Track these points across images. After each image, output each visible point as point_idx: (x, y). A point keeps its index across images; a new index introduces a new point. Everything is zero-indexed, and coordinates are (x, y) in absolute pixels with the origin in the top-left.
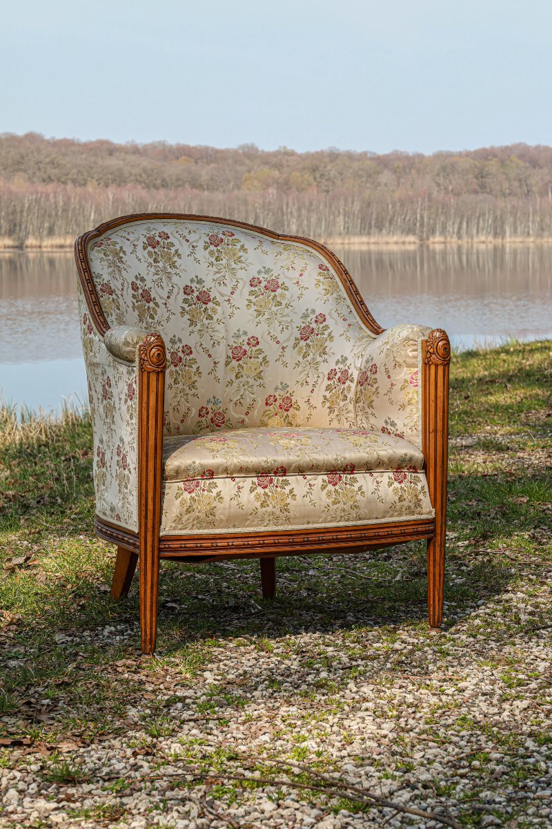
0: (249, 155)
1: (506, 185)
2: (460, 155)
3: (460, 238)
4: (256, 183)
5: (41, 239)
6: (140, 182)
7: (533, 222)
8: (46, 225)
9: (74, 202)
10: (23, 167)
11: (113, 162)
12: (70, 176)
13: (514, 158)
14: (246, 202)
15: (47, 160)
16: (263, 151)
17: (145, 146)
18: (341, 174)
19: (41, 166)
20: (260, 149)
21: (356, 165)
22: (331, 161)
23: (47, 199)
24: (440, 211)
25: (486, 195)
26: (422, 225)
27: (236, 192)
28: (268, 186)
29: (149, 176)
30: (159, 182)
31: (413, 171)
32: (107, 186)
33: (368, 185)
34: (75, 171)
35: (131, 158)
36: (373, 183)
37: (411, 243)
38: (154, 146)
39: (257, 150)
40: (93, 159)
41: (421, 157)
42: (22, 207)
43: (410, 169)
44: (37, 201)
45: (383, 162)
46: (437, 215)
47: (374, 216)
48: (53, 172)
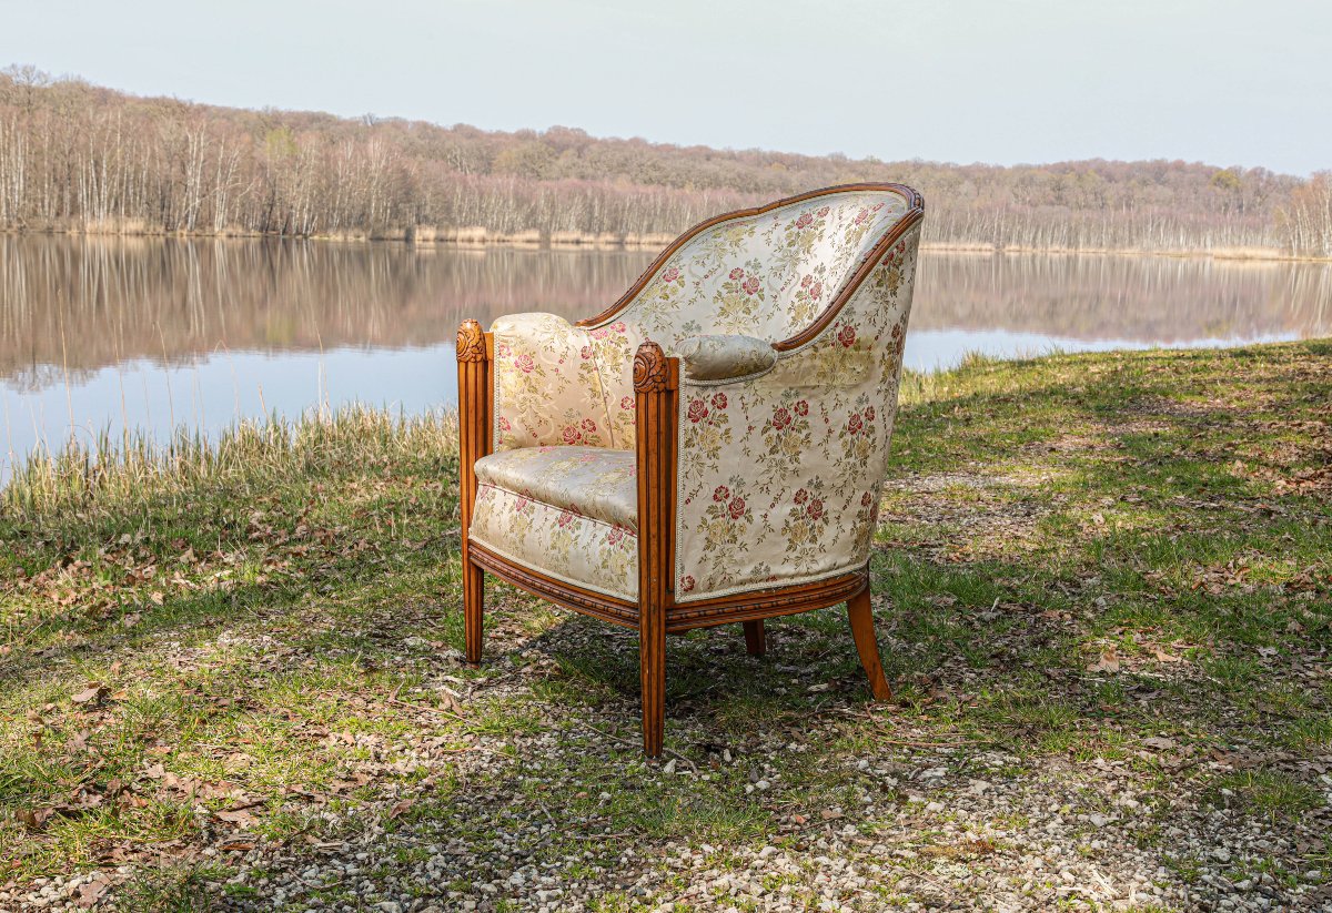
1: (1081, 198)
2: (1039, 167)
3: (1034, 246)
5: (640, 236)
6: (734, 186)
7: (1107, 233)
8: (645, 223)
9: (672, 203)
10: (627, 169)
11: (710, 167)
12: (669, 179)
13: (1091, 172)
15: (649, 163)
16: (851, 160)
17: (741, 152)
18: (924, 183)
19: (644, 168)
20: (848, 158)
21: (938, 175)
22: (915, 171)
23: (647, 199)
24: (1017, 221)
25: (1062, 207)
26: (999, 233)
29: (743, 180)
30: (752, 186)
31: (993, 183)
32: (703, 189)
33: (949, 194)
34: (674, 174)
35: (727, 163)
36: (953, 193)
37: (987, 250)
38: (749, 153)
39: (845, 159)
40: (691, 163)
41: (1001, 169)
42: (624, 206)
43: (990, 180)
44: (638, 201)
45: (965, 173)
46: (1014, 225)
47: (953, 223)
48: (654, 174)
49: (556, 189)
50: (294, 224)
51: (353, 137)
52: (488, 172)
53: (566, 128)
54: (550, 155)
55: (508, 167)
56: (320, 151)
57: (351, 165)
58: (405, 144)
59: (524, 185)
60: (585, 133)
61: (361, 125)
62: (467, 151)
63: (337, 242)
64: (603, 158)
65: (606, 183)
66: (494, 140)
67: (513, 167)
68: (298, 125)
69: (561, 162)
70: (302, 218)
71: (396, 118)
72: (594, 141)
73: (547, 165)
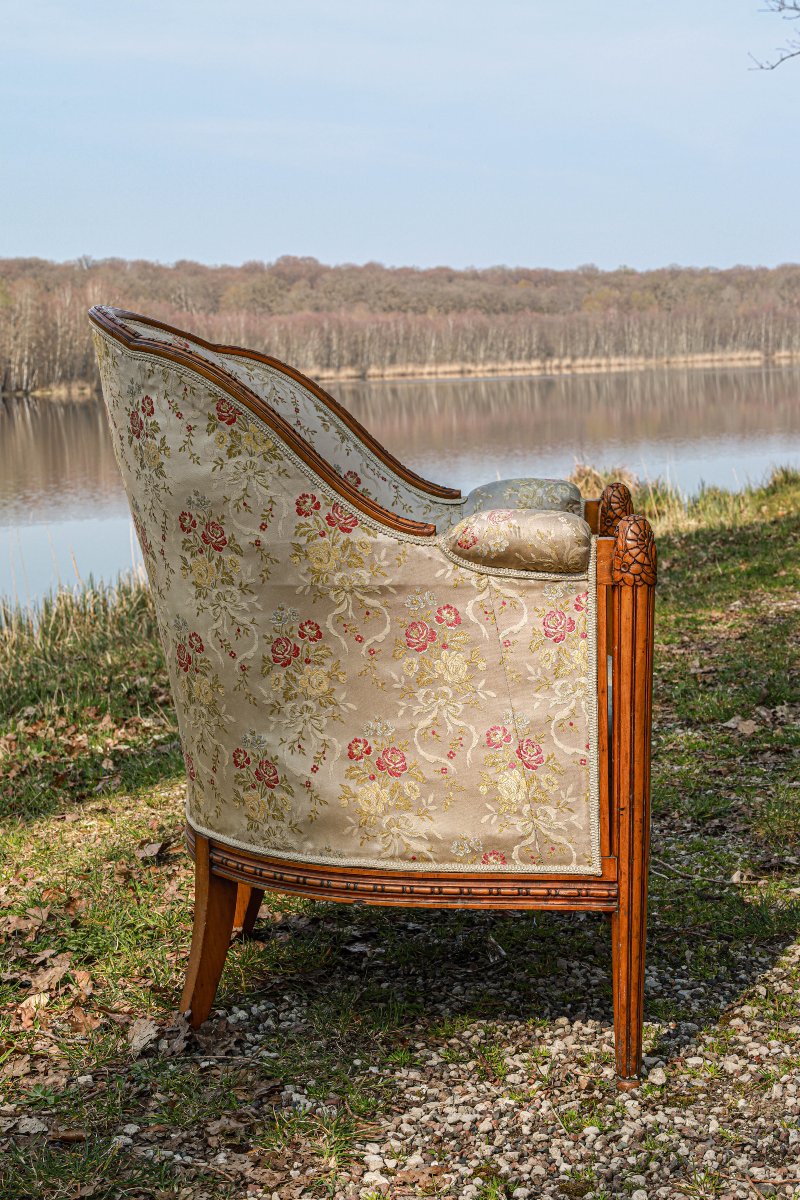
0: (590, 275)
4: (596, 303)
5: (383, 368)
6: (480, 308)
8: (388, 354)
9: (415, 330)
10: (364, 297)
11: (453, 289)
12: (411, 305)
14: (586, 324)
15: (388, 289)
16: (603, 272)
18: (683, 291)
19: (382, 295)
20: (600, 269)
21: (698, 282)
22: (673, 278)
23: (388, 328)
24: (785, 325)
26: (767, 340)
27: (576, 314)
28: (609, 306)
29: (489, 301)
30: (499, 307)
31: (757, 286)
32: (447, 312)
33: (711, 301)
34: (415, 299)
35: (471, 284)
36: (715, 299)
37: (756, 358)
38: (493, 271)
39: (597, 271)
40: (433, 286)
41: (764, 270)
42: (364, 337)
43: (754, 284)
44: (379, 330)
45: (726, 278)
46: (782, 328)
47: (718, 332)
48: (394, 301)
49: (290, 324)
50: (14, 379)
51: (69, 283)
52: (215, 310)
53: (295, 258)
54: (281, 288)
55: (237, 303)
56: (35, 299)
57: (70, 313)
58: (126, 286)
59: (255, 321)
60: (316, 262)
61: (76, 268)
62: (192, 289)
63: (59, 397)
64: (337, 287)
65: (343, 314)
66: (220, 276)
67: (242, 304)
68: (10, 273)
69: (293, 294)
70: (21, 374)
71: (113, 259)
72: (326, 270)
73: (278, 299)
